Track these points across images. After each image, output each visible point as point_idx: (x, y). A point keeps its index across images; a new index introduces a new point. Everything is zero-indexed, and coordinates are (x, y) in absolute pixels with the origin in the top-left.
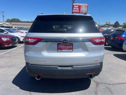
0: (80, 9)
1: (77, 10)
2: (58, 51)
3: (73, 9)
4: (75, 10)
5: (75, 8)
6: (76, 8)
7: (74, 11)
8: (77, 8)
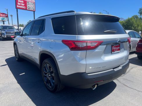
0: (26, 5)
1: (23, 6)
2: (112, 53)
3: (16, 4)
4: (20, 5)
5: (19, 3)
6: (21, 3)
7: (18, 6)
8: (23, 3)
